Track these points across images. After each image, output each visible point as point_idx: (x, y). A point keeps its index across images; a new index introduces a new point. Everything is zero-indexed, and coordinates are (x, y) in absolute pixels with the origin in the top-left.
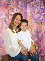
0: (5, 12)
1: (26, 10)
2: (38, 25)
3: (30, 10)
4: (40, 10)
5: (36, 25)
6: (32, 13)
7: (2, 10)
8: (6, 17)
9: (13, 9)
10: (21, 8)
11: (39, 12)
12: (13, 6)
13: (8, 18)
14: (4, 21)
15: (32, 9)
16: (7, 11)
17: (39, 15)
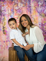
0: (10, 8)
1: (30, 4)
2: (43, 18)
3: (34, 4)
4: (43, 3)
5: (41, 18)
6: (36, 7)
7: (7, 6)
8: (11, 12)
9: (17, 4)
10: (25, 2)
11: (43, 5)
12: (17, 1)
13: (13, 13)
14: (9, 16)
15: (36, 2)
16: (11, 6)
17: (43, 7)
